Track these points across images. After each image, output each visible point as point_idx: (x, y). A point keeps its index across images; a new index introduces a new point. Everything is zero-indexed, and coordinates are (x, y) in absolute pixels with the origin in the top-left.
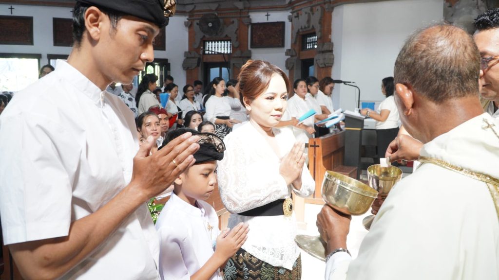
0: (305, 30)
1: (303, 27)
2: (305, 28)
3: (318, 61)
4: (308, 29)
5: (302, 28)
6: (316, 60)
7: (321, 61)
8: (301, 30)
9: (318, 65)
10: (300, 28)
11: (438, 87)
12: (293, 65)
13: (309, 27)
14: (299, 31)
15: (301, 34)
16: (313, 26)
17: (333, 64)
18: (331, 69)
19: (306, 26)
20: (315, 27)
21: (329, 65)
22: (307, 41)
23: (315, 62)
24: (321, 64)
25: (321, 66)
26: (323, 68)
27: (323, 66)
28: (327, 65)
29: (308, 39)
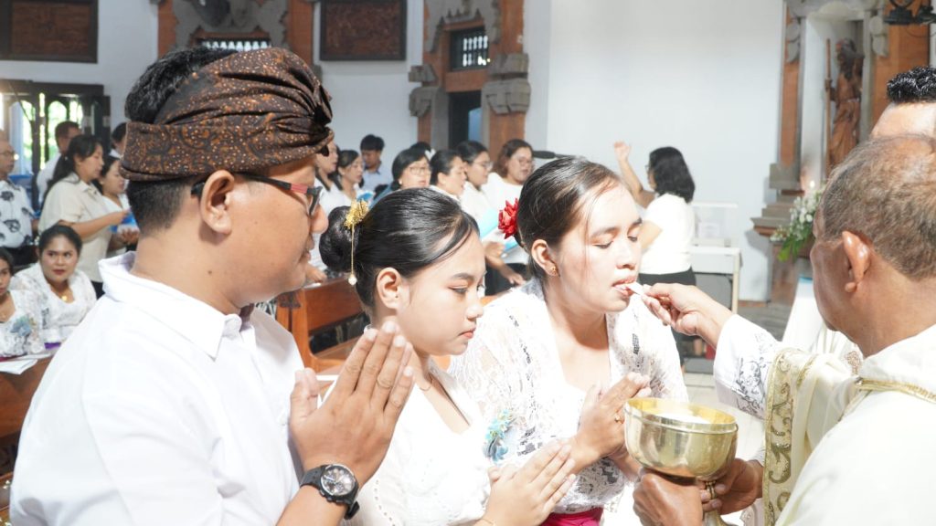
0: (457, 20)
1: (454, 13)
2: (458, 15)
3: (491, 99)
4: (466, 19)
5: (450, 16)
6: (488, 96)
7: (500, 99)
8: (447, 21)
9: (491, 109)
10: (445, 14)
11: (922, 252)
12: (429, 107)
13: (467, 13)
14: (442, 20)
15: (448, 29)
16: (478, 13)
17: (527, 106)
18: (522, 120)
19: (462, 11)
20: (483, 14)
21: (519, 108)
22: (462, 46)
23: (483, 98)
24: (500, 106)
25: (498, 111)
26: (503, 115)
27: (505, 110)
28: (513, 109)
29: (465, 41)
